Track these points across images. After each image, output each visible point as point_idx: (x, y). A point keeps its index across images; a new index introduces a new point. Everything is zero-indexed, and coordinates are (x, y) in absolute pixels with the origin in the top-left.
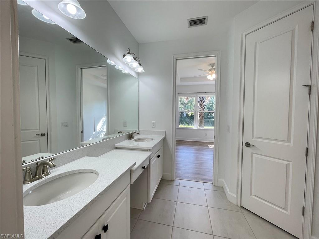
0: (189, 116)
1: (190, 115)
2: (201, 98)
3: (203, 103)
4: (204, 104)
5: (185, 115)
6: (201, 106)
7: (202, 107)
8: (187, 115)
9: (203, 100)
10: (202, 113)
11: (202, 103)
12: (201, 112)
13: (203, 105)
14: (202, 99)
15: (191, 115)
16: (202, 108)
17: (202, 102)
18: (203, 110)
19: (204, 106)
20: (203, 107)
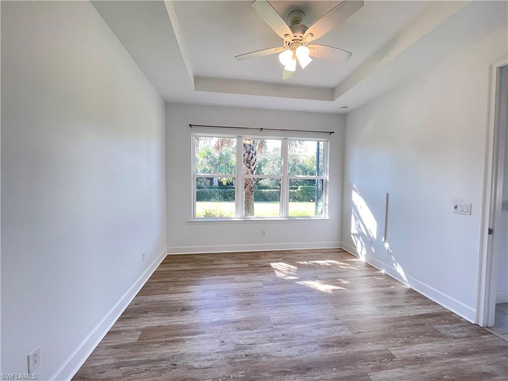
0: (223, 185)
1: (225, 183)
2: (248, 148)
3: (252, 158)
4: (253, 160)
5: (216, 183)
6: (248, 164)
7: (249, 168)
8: (220, 183)
9: (252, 151)
10: (250, 179)
11: (249, 159)
12: (247, 177)
13: (252, 164)
14: (250, 150)
15: (228, 184)
16: (249, 170)
17: (251, 155)
18: (252, 172)
19: (254, 164)
20: (253, 168)
